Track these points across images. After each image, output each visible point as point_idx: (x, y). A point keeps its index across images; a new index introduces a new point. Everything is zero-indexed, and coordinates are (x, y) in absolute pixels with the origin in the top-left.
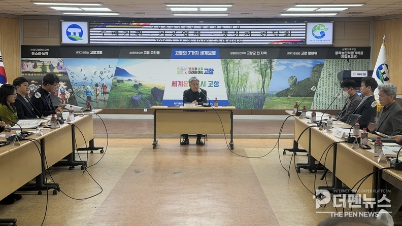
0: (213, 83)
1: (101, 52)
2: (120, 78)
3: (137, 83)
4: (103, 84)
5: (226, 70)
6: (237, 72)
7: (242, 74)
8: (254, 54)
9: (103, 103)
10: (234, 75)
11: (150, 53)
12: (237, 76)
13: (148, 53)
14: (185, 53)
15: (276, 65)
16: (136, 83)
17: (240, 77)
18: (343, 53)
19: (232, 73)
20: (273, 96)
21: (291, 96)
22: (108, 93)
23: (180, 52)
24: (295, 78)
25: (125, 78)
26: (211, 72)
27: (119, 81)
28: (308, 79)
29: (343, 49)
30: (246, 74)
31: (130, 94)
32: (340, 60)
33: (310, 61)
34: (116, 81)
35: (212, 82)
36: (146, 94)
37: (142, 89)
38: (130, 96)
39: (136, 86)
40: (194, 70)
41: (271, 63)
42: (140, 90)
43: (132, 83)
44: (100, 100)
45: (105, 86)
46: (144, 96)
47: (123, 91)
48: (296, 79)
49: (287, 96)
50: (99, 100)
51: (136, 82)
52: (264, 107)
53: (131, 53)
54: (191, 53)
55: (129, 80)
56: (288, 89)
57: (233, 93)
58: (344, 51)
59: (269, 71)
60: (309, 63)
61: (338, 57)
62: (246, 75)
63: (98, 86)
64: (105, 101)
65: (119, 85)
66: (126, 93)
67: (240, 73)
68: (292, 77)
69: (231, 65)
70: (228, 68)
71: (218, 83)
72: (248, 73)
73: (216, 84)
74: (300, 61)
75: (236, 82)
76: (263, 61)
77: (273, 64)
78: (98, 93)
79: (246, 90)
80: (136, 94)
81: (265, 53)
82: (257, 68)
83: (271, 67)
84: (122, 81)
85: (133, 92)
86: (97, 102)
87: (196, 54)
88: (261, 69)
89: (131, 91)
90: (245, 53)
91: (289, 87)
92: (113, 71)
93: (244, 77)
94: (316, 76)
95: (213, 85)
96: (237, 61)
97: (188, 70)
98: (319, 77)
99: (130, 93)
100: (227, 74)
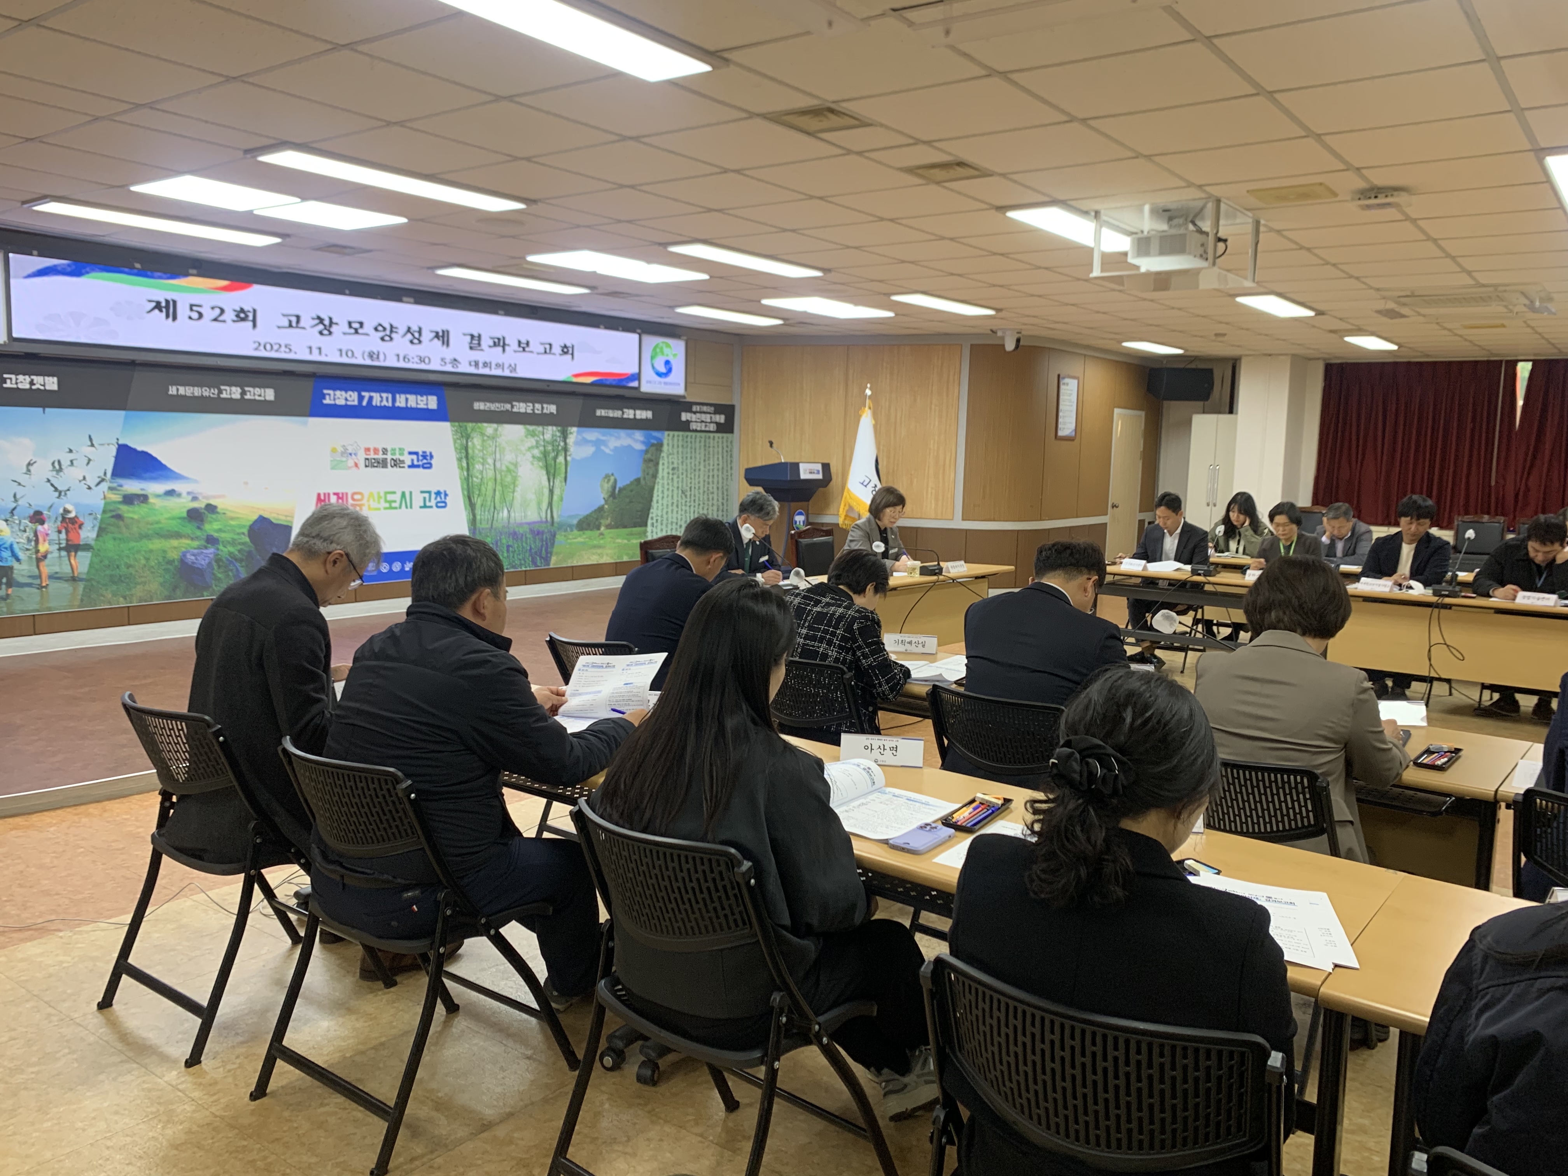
0: (433, 496)
1: (52, 383)
2: (132, 486)
3: (200, 505)
4: (66, 511)
5: (465, 455)
6: (490, 461)
7: (504, 468)
8: (529, 411)
9: (66, 587)
10: (483, 470)
11: (243, 393)
12: (491, 473)
13: (235, 393)
14: (352, 398)
15: (577, 443)
16: (195, 505)
17: (498, 477)
18: (694, 417)
19: (478, 467)
20: (571, 527)
21: (609, 527)
22: (87, 547)
23: (338, 393)
24: (612, 478)
25: (154, 488)
26: (424, 461)
27: (129, 499)
28: (638, 480)
29: (694, 408)
30: (512, 467)
31: (175, 548)
32: (689, 434)
33: (639, 435)
34: (116, 497)
35: (429, 492)
36: (233, 543)
37: (216, 526)
38: (174, 555)
39: (195, 516)
40: (380, 456)
41: (565, 437)
42: (211, 527)
43: (183, 505)
44: (53, 577)
45: (73, 521)
46: (225, 551)
47: (147, 537)
48: (615, 481)
49: (599, 529)
50: (51, 577)
51: (195, 499)
52: (554, 562)
53: (173, 390)
54: (371, 398)
55: (171, 493)
56: (601, 509)
57: (485, 525)
58: (695, 413)
59: (561, 459)
60: (635, 440)
61: (685, 427)
62: (513, 470)
63: (42, 522)
64: (74, 579)
65: (130, 512)
66: (157, 544)
67: (498, 465)
68: (607, 477)
69: (476, 442)
70: (470, 451)
71: (446, 495)
72: (516, 465)
73: (441, 499)
74: (622, 433)
75: (490, 493)
76: (550, 432)
77: (571, 440)
78: (43, 548)
79: (512, 515)
80: (196, 544)
81: (552, 409)
82: (536, 452)
83: (566, 450)
84: (143, 498)
85: (187, 537)
86: (40, 587)
87: (385, 403)
88: (545, 454)
89: (178, 535)
90: (508, 406)
91: (603, 502)
92: (106, 459)
93: (509, 479)
94: (651, 472)
95: (433, 503)
96: (489, 428)
97: (362, 456)
98: (655, 476)
99: (175, 543)
100: (468, 469)
